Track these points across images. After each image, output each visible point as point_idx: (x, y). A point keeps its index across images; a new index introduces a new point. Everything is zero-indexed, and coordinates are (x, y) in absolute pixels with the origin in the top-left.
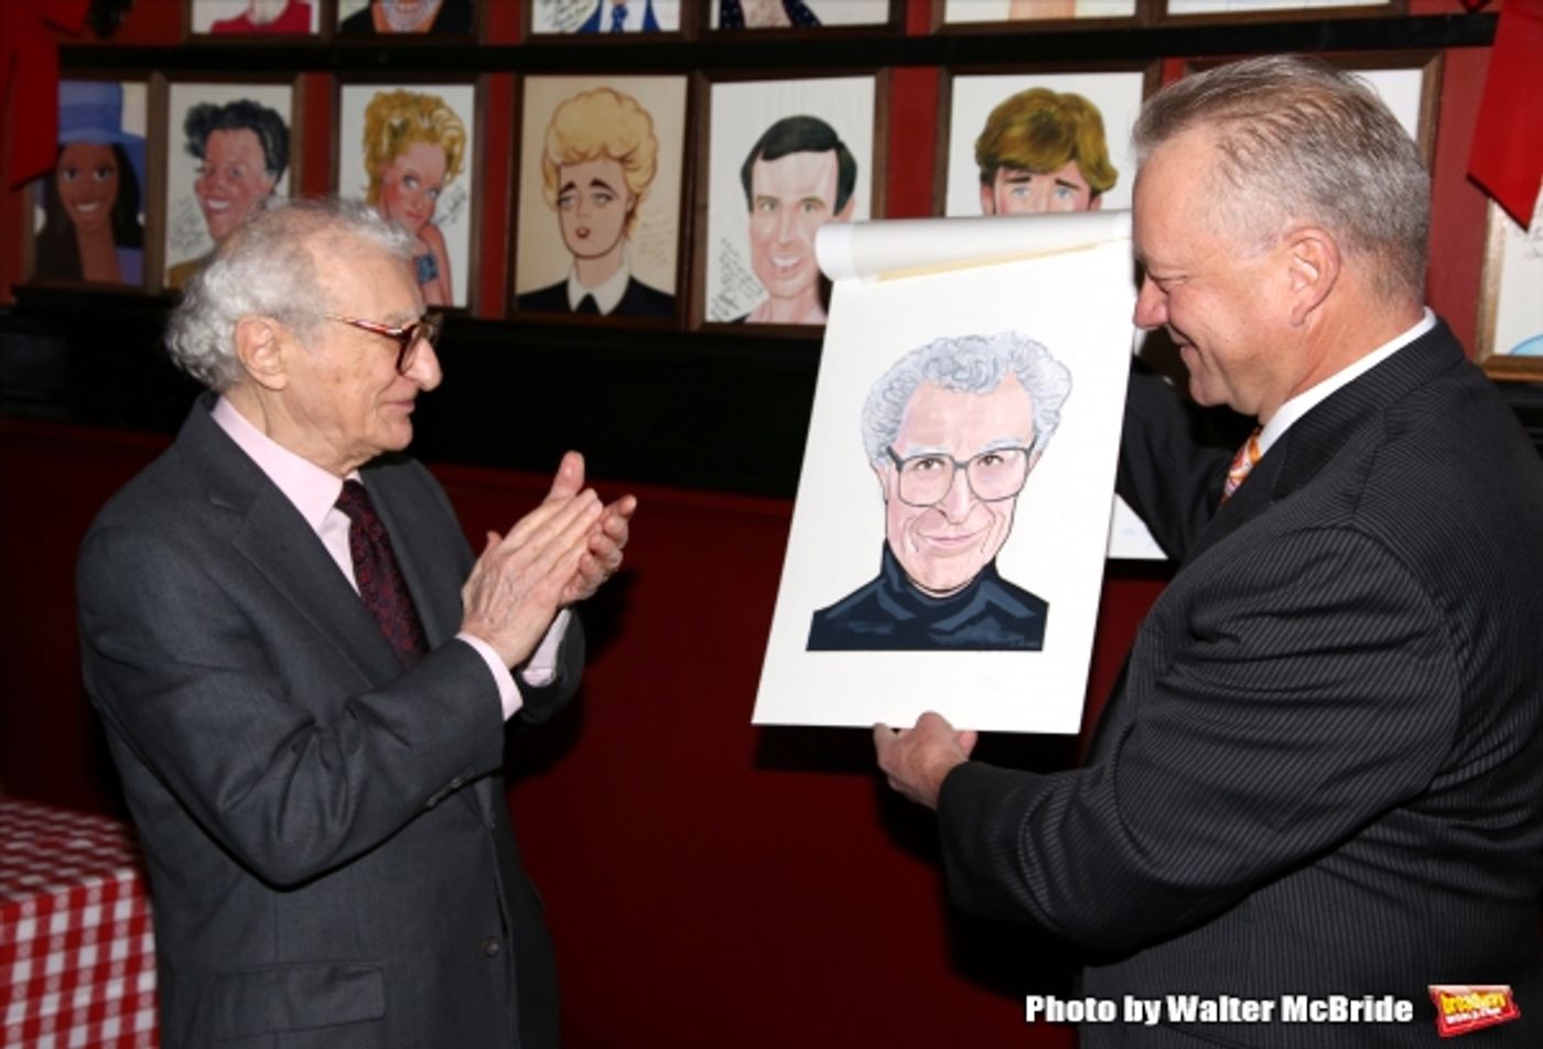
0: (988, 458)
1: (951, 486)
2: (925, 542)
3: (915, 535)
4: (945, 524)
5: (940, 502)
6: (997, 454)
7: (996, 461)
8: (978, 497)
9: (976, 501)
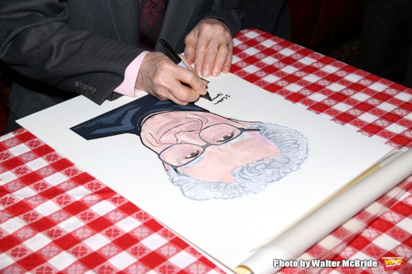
0: (195, 155)
1: (202, 139)
2: (185, 121)
3: (195, 120)
4: (184, 129)
5: (199, 133)
6: (193, 158)
7: (190, 156)
8: (180, 143)
9: (178, 142)
